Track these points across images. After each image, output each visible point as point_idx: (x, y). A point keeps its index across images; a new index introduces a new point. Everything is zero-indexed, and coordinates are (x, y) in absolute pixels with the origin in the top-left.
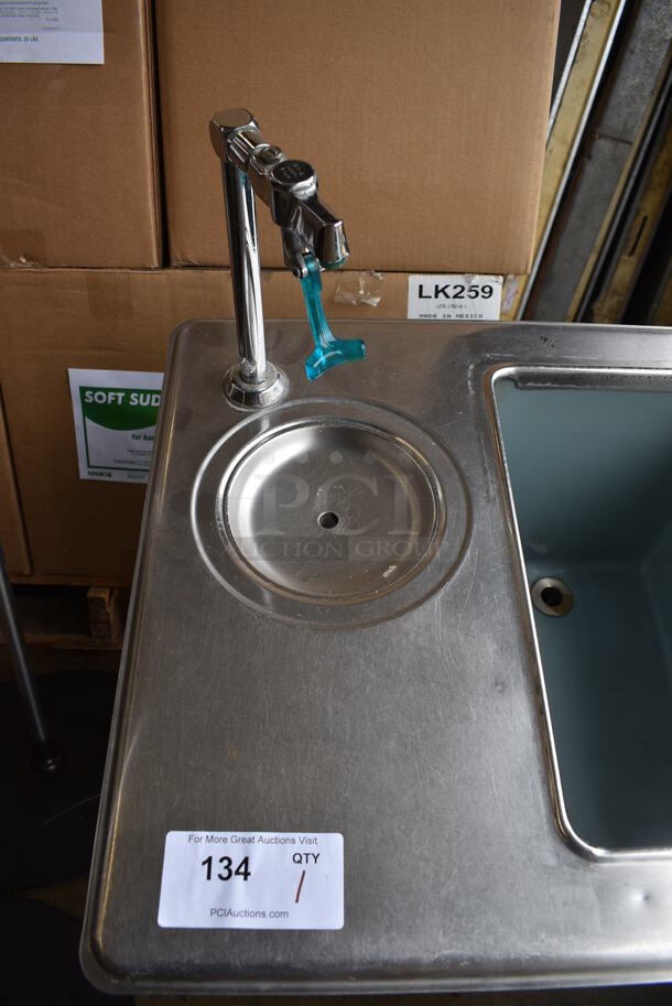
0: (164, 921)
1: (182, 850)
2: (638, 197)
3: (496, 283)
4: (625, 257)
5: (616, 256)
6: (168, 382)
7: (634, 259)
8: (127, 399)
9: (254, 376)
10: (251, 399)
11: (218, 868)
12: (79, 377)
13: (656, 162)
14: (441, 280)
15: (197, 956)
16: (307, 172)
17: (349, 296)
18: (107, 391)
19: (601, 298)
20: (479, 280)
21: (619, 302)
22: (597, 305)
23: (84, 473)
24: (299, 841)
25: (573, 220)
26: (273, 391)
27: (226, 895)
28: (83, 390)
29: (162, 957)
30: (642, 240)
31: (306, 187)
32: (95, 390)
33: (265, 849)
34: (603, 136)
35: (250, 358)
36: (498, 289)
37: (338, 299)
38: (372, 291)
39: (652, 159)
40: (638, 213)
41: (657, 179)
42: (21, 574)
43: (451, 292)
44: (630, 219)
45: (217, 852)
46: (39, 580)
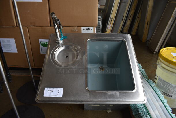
0: (44, 96)
1: (46, 89)
2: (130, 11)
3: (93, 28)
4: (128, 20)
5: (127, 20)
6: (49, 41)
7: (130, 21)
8: (46, 43)
9: (59, 40)
10: (59, 43)
11: (50, 91)
12: (40, 40)
13: (132, 6)
14: (86, 28)
15: (47, 99)
16: (59, 20)
17: (74, 30)
18: (44, 42)
19: (125, 27)
20: (91, 27)
21: (128, 28)
22: (124, 28)
23: (41, 53)
24: (59, 89)
25: (119, 15)
26: (61, 42)
27: (51, 94)
28: (41, 42)
29: (43, 99)
30: (131, 17)
31: (59, 21)
32: (42, 42)
33: (55, 89)
34: (123, 2)
35: (58, 38)
36: (93, 29)
37: (72, 30)
38: (77, 29)
39: (132, 5)
40: (130, 14)
41: (133, 8)
42: (33, 67)
43: (87, 29)
44: (129, 15)
45: (50, 90)
46: (35, 67)
